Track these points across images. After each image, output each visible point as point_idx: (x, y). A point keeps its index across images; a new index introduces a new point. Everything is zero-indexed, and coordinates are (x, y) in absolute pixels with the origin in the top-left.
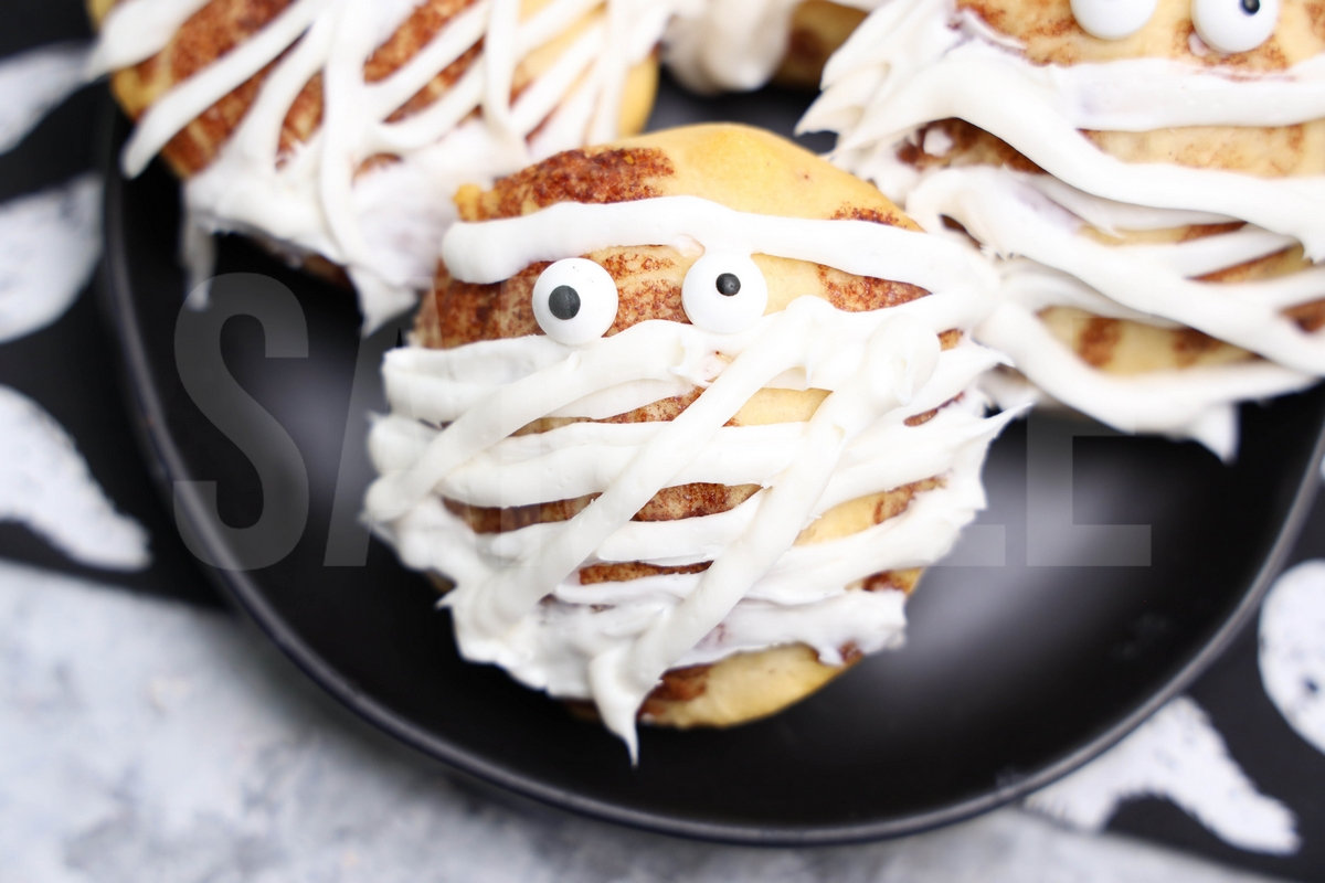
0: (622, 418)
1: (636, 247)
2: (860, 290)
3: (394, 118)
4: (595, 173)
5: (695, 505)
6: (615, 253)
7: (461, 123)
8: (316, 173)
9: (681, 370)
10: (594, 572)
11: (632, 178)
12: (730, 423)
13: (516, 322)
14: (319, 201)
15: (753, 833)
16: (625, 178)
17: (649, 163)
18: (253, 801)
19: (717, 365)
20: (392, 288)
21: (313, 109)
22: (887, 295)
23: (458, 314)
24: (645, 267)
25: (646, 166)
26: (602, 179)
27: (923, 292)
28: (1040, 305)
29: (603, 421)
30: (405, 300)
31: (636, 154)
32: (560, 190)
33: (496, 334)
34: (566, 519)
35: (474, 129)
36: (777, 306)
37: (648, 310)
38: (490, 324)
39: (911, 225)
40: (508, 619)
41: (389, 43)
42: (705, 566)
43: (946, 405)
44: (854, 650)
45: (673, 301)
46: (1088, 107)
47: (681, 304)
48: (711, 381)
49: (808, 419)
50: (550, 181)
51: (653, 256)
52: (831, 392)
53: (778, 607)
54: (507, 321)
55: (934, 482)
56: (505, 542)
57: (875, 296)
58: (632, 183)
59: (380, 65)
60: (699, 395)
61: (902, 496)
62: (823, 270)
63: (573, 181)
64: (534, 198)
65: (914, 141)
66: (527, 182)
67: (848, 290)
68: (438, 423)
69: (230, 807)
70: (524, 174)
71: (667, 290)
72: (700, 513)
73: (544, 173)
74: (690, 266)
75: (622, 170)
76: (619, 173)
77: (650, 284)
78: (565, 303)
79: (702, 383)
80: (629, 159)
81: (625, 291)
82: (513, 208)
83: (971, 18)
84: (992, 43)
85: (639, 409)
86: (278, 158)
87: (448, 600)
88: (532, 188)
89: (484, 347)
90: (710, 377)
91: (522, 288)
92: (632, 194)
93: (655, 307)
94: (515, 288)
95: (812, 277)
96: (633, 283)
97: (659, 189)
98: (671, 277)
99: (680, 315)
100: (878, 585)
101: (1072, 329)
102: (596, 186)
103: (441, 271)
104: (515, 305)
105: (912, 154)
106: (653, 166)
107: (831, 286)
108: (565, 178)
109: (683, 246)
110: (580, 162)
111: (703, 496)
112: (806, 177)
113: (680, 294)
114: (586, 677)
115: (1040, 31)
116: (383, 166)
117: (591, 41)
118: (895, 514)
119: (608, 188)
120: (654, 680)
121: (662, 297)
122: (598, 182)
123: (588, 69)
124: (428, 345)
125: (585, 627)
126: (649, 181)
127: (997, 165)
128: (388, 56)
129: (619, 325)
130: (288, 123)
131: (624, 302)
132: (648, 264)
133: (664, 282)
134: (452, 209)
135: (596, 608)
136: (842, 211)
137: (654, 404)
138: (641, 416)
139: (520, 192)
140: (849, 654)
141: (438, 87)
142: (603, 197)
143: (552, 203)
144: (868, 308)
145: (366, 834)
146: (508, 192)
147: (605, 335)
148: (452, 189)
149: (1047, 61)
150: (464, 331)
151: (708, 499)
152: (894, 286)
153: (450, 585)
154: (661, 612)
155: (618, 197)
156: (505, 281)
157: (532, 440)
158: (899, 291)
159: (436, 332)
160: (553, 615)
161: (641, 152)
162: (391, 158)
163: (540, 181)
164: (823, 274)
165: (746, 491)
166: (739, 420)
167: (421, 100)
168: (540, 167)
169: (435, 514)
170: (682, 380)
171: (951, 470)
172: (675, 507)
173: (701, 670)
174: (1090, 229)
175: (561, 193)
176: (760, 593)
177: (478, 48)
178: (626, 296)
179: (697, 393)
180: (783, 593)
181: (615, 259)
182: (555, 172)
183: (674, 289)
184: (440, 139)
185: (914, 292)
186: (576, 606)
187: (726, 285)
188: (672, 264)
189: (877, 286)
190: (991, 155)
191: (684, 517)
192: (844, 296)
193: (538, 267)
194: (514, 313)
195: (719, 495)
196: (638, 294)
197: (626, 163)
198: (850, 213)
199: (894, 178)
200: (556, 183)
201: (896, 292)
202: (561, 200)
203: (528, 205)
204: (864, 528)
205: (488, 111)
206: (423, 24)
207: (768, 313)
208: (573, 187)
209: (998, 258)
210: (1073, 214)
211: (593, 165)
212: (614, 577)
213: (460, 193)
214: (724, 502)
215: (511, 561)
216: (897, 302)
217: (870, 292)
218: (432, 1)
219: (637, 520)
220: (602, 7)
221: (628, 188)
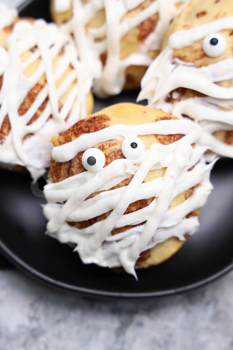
0: (113, 188)
1: (106, 141)
2: (167, 139)
3: (29, 124)
4: (89, 125)
5: (139, 206)
6: (101, 144)
7: (47, 121)
8: (12, 143)
9: (127, 171)
10: (116, 231)
11: (99, 124)
12: (143, 182)
13: (78, 170)
14: (15, 151)
15: (172, 291)
16: (98, 124)
17: (103, 118)
18: (32, 319)
19: (136, 168)
20: (39, 169)
21: (7, 126)
22: (174, 138)
23: (61, 171)
24: (109, 146)
25: (102, 120)
26: (91, 126)
27: (184, 135)
28: (212, 132)
29: (109, 190)
30: (42, 172)
31: (98, 117)
32: (81, 131)
33: (73, 174)
34: (104, 219)
35: (51, 122)
36: (147, 148)
37: (114, 158)
38: (71, 172)
39: (176, 118)
40: (94, 250)
41: (23, 104)
42: (145, 222)
43: (196, 164)
45: (120, 153)
46: (214, 76)
47: (122, 154)
48: (135, 172)
49: (163, 176)
50: (77, 130)
51: (111, 142)
52: (167, 167)
53: (166, 228)
54: (75, 170)
55: (198, 185)
56: (89, 229)
57: (172, 139)
58: (100, 125)
59: (22, 110)
60: (133, 177)
61: (191, 191)
62: (156, 135)
63: (84, 128)
64: (74, 135)
65: (169, 96)
66: (71, 132)
67: (164, 139)
68: (62, 202)
69: (26, 322)
70: (69, 130)
71: (117, 151)
72: (141, 208)
73: (75, 128)
74: (122, 143)
75: (96, 122)
76: (96, 123)
77: (112, 151)
78: (92, 161)
79: (133, 173)
80: (97, 119)
81: (106, 154)
82: (69, 139)
83: (177, 60)
84: (184, 65)
85: (118, 185)
86: (1, 142)
87: (76, 249)
88: (73, 133)
89: (71, 178)
90: (134, 171)
91: (77, 160)
92: (101, 128)
93: (115, 156)
94: (75, 161)
95: (154, 138)
96: (109, 150)
97: (108, 125)
98: (118, 147)
99: (123, 156)
100: (190, 216)
101: (222, 136)
102: (91, 128)
103: (52, 161)
104: (76, 165)
105: (169, 99)
106: (104, 119)
107: (160, 140)
108: (81, 128)
109: (119, 138)
110: (84, 123)
111: (140, 203)
112: (145, 112)
113: (121, 151)
114: (119, 260)
115: (197, 59)
116: (29, 137)
117: (75, 91)
118: (190, 196)
119: (94, 128)
120: (138, 256)
121: (116, 153)
122: (91, 127)
123: (76, 98)
124: (54, 182)
125: (116, 247)
126: (104, 123)
127: (194, 97)
128: (24, 107)
129: (107, 164)
130: (1, 132)
131: (107, 157)
133: (116, 149)
134: (51, 144)
135: (117, 241)
136: (157, 119)
137: (121, 182)
138: (119, 186)
139: (70, 135)
140: (187, 236)
141: (39, 112)
142: (93, 130)
143: (80, 136)
144: (170, 143)
145: (65, 319)
146: (66, 135)
147: (104, 167)
148: (50, 139)
149: (200, 66)
150: (63, 176)
151: (142, 204)
152: (176, 136)
153: (76, 245)
154: (136, 237)
155: (97, 130)
156: (72, 159)
157: (90, 200)
158: (177, 136)
159: (55, 178)
160: (106, 246)
161: (100, 116)
162: (31, 134)
163: (75, 130)
164: (157, 137)
165: (151, 199)
166: (145, 181)
167: (35, 117)
168: (73, 127)
169: (66, 227)
170: (127, 174)
171: (202, 181)
172: (134, 208)
173: (149, 251)
174: (222, 108)
175: (81, 132)
176: (161, 226)
177: (47, 99)
178: (107, 155)
179: (132, 176)
180: (167, 224)
181: (101, 146)
182: (78, 127)
183: (119, 150)
184: (43, 126)
185: (181, 136)
186: (111, 242)
187: (134, 145)
188: (117, 144)
189: (171, 136)
190: (191, 95)
191: (137, 210)
192: (164, 141)
194: (77, 167)
195: (144, 202)
196: (110, 154)
197: (96, 120)
198: (159, 119)
199: (167, 107)
200: (79, 130)
201: (177, 137)
202: (82, 134)
203: (73, 138)
204: (183, 202)
205: (54, 116)
206: (31, 97)
207: (145, 151)
208: (84, 130)
209: (199, 122)
210: (216, 106)
211: (88, 123)
212: (121, 231)
213: (52, 139)
214: (146, 204)
215: (91, 234)
216: (178, 139)
217: (170, 139)
218: (32, 89)
219: (124, 214)
220: (76, 81)
221: (99, 127)
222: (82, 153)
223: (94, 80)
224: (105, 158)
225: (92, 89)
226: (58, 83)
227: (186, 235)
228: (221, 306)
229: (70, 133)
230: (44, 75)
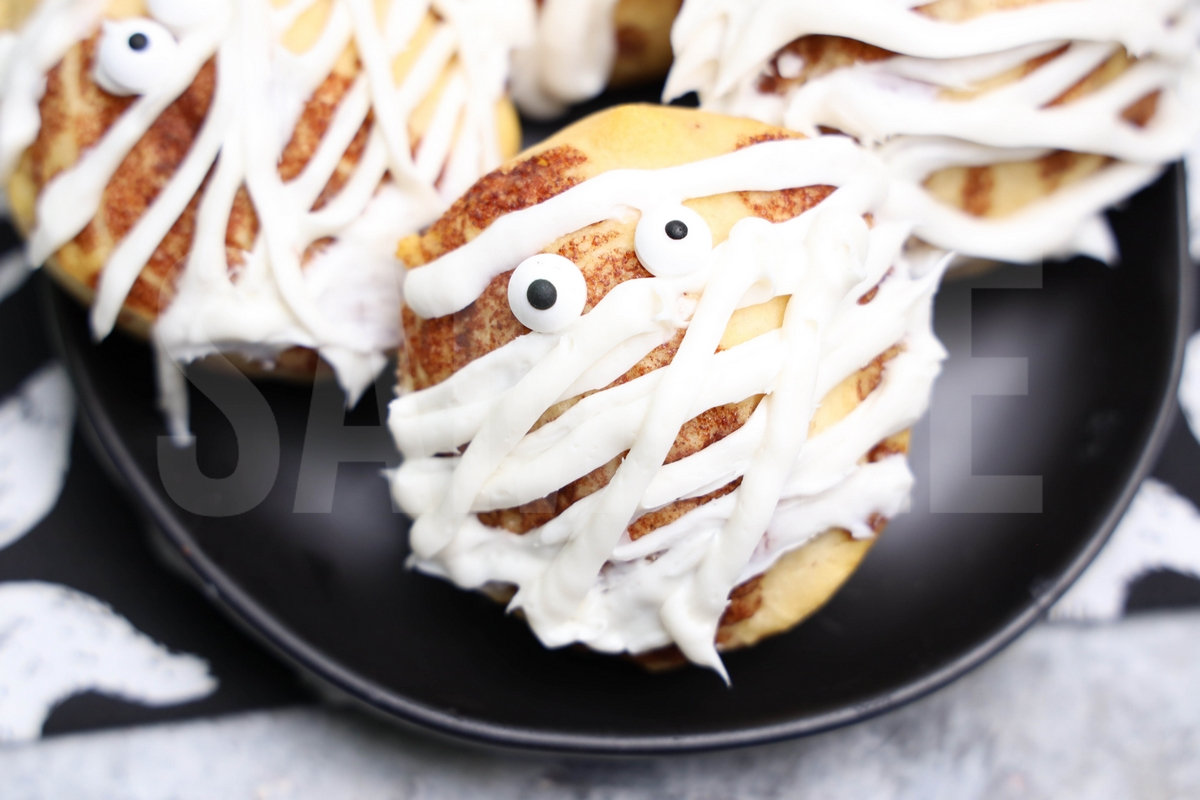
0: (624, 379)
1: (581, 230)
2: (782, 203)
3: (318, 205)
4: (520, 184)
5: (712, 432)
6: (565, 242)
7: (376, 193)
8: (270, 273)
9: (663, 316)
10: (644, 523)
11: (553, 176)
12: (718, 351)
13: (497, 334)
14: (282, 300)
15: (848, 713)
16: (547, 178)
17: (563, 158)
19: (688, 305)
20: (364, 356)
21: (247, 221)
22: (804, 200)
23: (439, 349)
24: (595, 244)
25: (561, 162)
26: (527, 187)
27: (831, 189)
28: (922, 174)
29: (607, 388)
30: (377, 364)
31: (547, 156)
32: (493, 208)
33: (482, 351)
34: (601, 487)
35: (389, 193)
36: (721, 237)
37: (612, 279)
38: (473, 344)
39: (799, 136)
40: (576, 596)
41: (292, 143)
42: (736, 484)
43: (883, 279)
44: (878, 518)
45: (631, 263)
47: (639, 263)
48: (689, 320)
49: (780, 325)
50: (481, 205)
51: (598, 234)
52: (790, 296)
53: (803, 499)
54: (488, 336)
55: (895, 349)
56: (552, 530)
57: (795, 204)
58: (555, 179)
59: (292, 164)
60: (683, 336)
61: (874, 371)
62: (743, 195)
63: (502, 197)
64: (473, 224)
65: (769, 72)
66: (461, 214)
67: (772, 205)
68: (456, 451)
70: (454, 209)
71: (622, 256)
72: (718, 437)
73: (473, 200)
74: (635, 230)
75: (541, 173)
76: (540, 176)
77: (606, 257)
78: (542, 296)
79: (683, 324)
80: (543, 162)
81: (586, 270)
82: (456, 240)
85: (635, 367)
86: (231, 274)
87: (515, 603)
88: (467, 216)
89: (478, 365)
90: (686, 316)
91: (492, 303)
92: (560, 188)
93: (617, 274)
94: (485, 305)
95: (737, 204)
96: (592, 258)
97: (581, 176)
98: (622, 245)
99: (641, 271)
100: (879, 455)
101: (954, 187)
102: (525, 194)
103: (408, 317)
104: (490, 321)
105: (771, 84)
106: (567, 159)
107: (757, 208)
108: (495, 197)
109: (621, 216)
110: (502, 180)
111: (717, 422)
112: (698, 126)
113: (635, 256)
114: (662, 624)
116: (322, 251)
117: (456, 90)
118: (873, 387)
119: (535, 191)
120: (722, 602)
121: (619, 264)
122: (525, 190)
123: (461, 115)
124: (418, 387)
125: (647, 578)
126: (569, 173)
127: (850, 64)
128: (296, 153)
129: (592, 302)
130: (229, 241)
131: (590, 280)
132: (597, 240)
133: (616, 251)
134: (398, 265)
136: (740, 143)
137: (647, 357)
138: (639, 371)
139: (458, 225)
140: (876, 523)
141: (346, 168)
142: (535, 199)
143: (491, 222)
144: (793, 215)
146: (446, 228)
147: (583, 314)
148: (392, 248)
150: (450, 362)
151: (720, 422)
152: (807, 191)
153: (513, 589)
154: (711, 538)
155: (548, 195)
156: (473, 304)
157: (548, 428)
158: (813, 193)
159: (422, 374)
160: (613, 579)
161: (551, 153)
162: (328, 240)
163: (473, 208)
164: (746, 200)
165: (751, 404)
166: (724, 346)
167: (336, 183)
168: (467, 197)
169: (478, 532)
170: (665, 325)
171: (906, 334)
172: (695, 440)
173: (756, 581)
175: (496, 210)
176: (792, 491)
177: (368, 123)
178: (589, 274)
179: (681, 335)
180: (808, 485)
181: (567, 247)
182: (483, 196)
183: (627, 254)
184: (363, 212)
185: (825, 191)
186: (632, 562)
187: (676, 231)
188: (618, 234)
189: (793, 195)
190: (841, 58)
191: (707, 444)
192: (770, 212)
194: (492, 326)
195: (729, 416)
196: (599, 269)
197: (541, 167)
198: (747, 141)
199: (765, 109)
200: (488, 204)
201: (811, 195)
202: (498, 216)
203: (469, 232)
204: (853, 408)
205: (395, 173)
206: (316, 117)
207: (714, 246)
208: (505, 202)
209: (877, 144)
210: (927, 84)
211: (513, 178)
212: (659, 524)
213: (401, 247)
214: (735, 421)
215: (564, 543)
216: (814, 203)
217: (790, 202)
218: (316, 94)
219: (666, 463)
220: (454, 59)
221: (553, 185)
222: (505, 277)
223: (513, 54)
224: (583, 278)
225: (509, 85)
226: (401, 67)
227: (875, 521)
228: (1005, 757)
229: (459, 220)
230: (352, 44)
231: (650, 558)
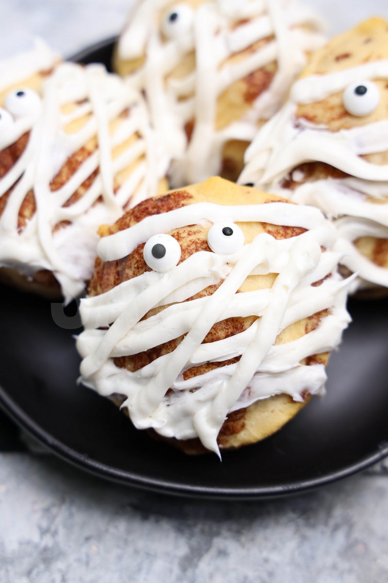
0: (191, 299)
1: (183, 227)
2: (281, 232)
3: (67, 204)
4: (160, 205)
5: (230, 331)
6: (175, 232)
7: (93, 205)
8: (37, 232)
9: (214, 269)
10: (191, 371)
11: (175, 203)
12: (238, 292)
13: (137, 271)
14: (40, 245)
16: (173, 203)
17: (181, 196)
18: (44, 532)
19: (228, 269)
21: (31, 207)
22: (293, 233)
23: (109, 277)
24: (189, 234)
26: (163, 206)
27: (305, 230)
28: (354, 238)
29: (184, 301)
31: (175, 194)
32: (145, 214)
33: (128, 278)
34: (173, 350)
35: (100, 207)
36: (249, 241)
37: (194, 252)
38: (125, 276)
40: (154, 405)
41: (59, 175)
42: (237, 359)
43: (325, 278)
44: (307, 393)
45: (205, 246)
46: (360, 144)
47: (208, 246)
48: (227, 276)
49: (271, 288)
50: (140, 211)
51: (192, 229)
52: (278, 274)
54: (132, 272)
55: (326, 311)
56: (147, 369)
57: (288, 234)
59: (56, 184)
61: (315, 321)
62: (264, 224)
63: (150, 209)
64: (135, 220)
65: (288, 178)
66: (130, 216)
67: (277, 232)
68: (107, 326)
69: (36, 537)
70: (127, 213)
71: (201, 242)
72: (232, 334)
73: (137, 209)
74: (209, 231)
75: (171, 201)
76: (169, 202)
77: (192, 241)
78: (159, 252)
79: (223, 276)
80: (172, 197)
81: (183, 245)
82: (125, 226)
83: (303, 122)
84: (313, 129)
85: (198, 293)
86: (19, 230)
87: (125, 404)
88: (132, 216)
89: (124, 284)
90: (226, 274)
91: (137, 256)
92: (177, 207)
93: (196, 249)
94: (133, 257)
95: (260, 228)
96: (185, 242)
97: (188, 203)
98: (202, 237)
99: (208, 249)
100: (311, 362)
101: (369, 248)
102: (161, 209)
103: (98, 262)
104: (134, 265)
105: (288, 184)
106: (183, 197)
107: (269, 231)
108: (147, 209)
109: (203, 223)
110: (152, 202)
111: (233, 326)
112: (250, 192)
113: (207, 243)
114: (193, 426)
115: (333, 119)
116: (64, 227)
117: (141, 169)
118: (313, 329)
119: (166, 208)
120: (224, 418)
121: (199, 245)
122: (161, 207)
123: (142, 180)
125: (189, 399)
126: (183, 202)
127: (326, 177)
128: (59, 180)
129: (182, 260)
130: (21, 214)
131: (183, 251)
132: (190, 233)
133: (199, 239)
134: (98, 236)
136: (266, 201)
137: (204, 290)
138: (199, 296)
139: (127, 220)
140: (306, 396)
142: (165, 210)
143: (142, 219)
144: (286, 238)
145: (99, 537)
146: (122, 222)
147: (178, 265)
148: (96, 229)
149: (338, 130)
150: (113, 283)
152: (295, 229)
153: (124, 398)
154: (223, 383)
155: (171, 209)
156: (128, 256)
158: (297, 230)
160: (173, 399)
161: (177, 193)
162: (67, 223)
163: (136, 213)
164: (264, 228)
165: (251, 320)
166: (241, 290)
167: (75, 197)
168: (134, 208)
169: (111, 368)
170: (217, 276)
171: (333, 307)
172: (221, 334)
173: (242, 415)
174: (371, 199)
177: (96, 172)
178: (184, 247)
179: (222, 281)
180: (274, 367)
181: (175, 234)
182: (142, 208)
183: (203, 241)
184: (86, 212)
186: (182, 391)
187: (227, 232)
188: (200, 231)
189: (288, 229)
190: (322, 175)
191: (226, 338)
192: (275, 235)
193: (142, 246)
194: (135, 267)
195: (239, 325)
196: (189, 246)
197: (171, 199)
198: (270, 201)
200: (143, 212)
202: (147, 217)
203: (132, 223)
204: (302, 336)
205: (105, 197)
206: (72, 165)
207: (244, 244)
208: (151, 212)
209: (334, 219)
210: (362, 193)
211: (156, 202)
212: (198, 374)
213: (100, 229)
214: (242, 328)
215: (151, 377)
216: (298, 234)
217: (286, 233)
218: (74, 155)
219: (204, 342)
220: (143, 156)
221: (175, 206)
223: (172, 162)
224: (180, 250)
226: (116, 151)
227: (304, 393)
228: (357, 534)
229: (129, 218)
230: (95, 138)
231: (191, 391)
